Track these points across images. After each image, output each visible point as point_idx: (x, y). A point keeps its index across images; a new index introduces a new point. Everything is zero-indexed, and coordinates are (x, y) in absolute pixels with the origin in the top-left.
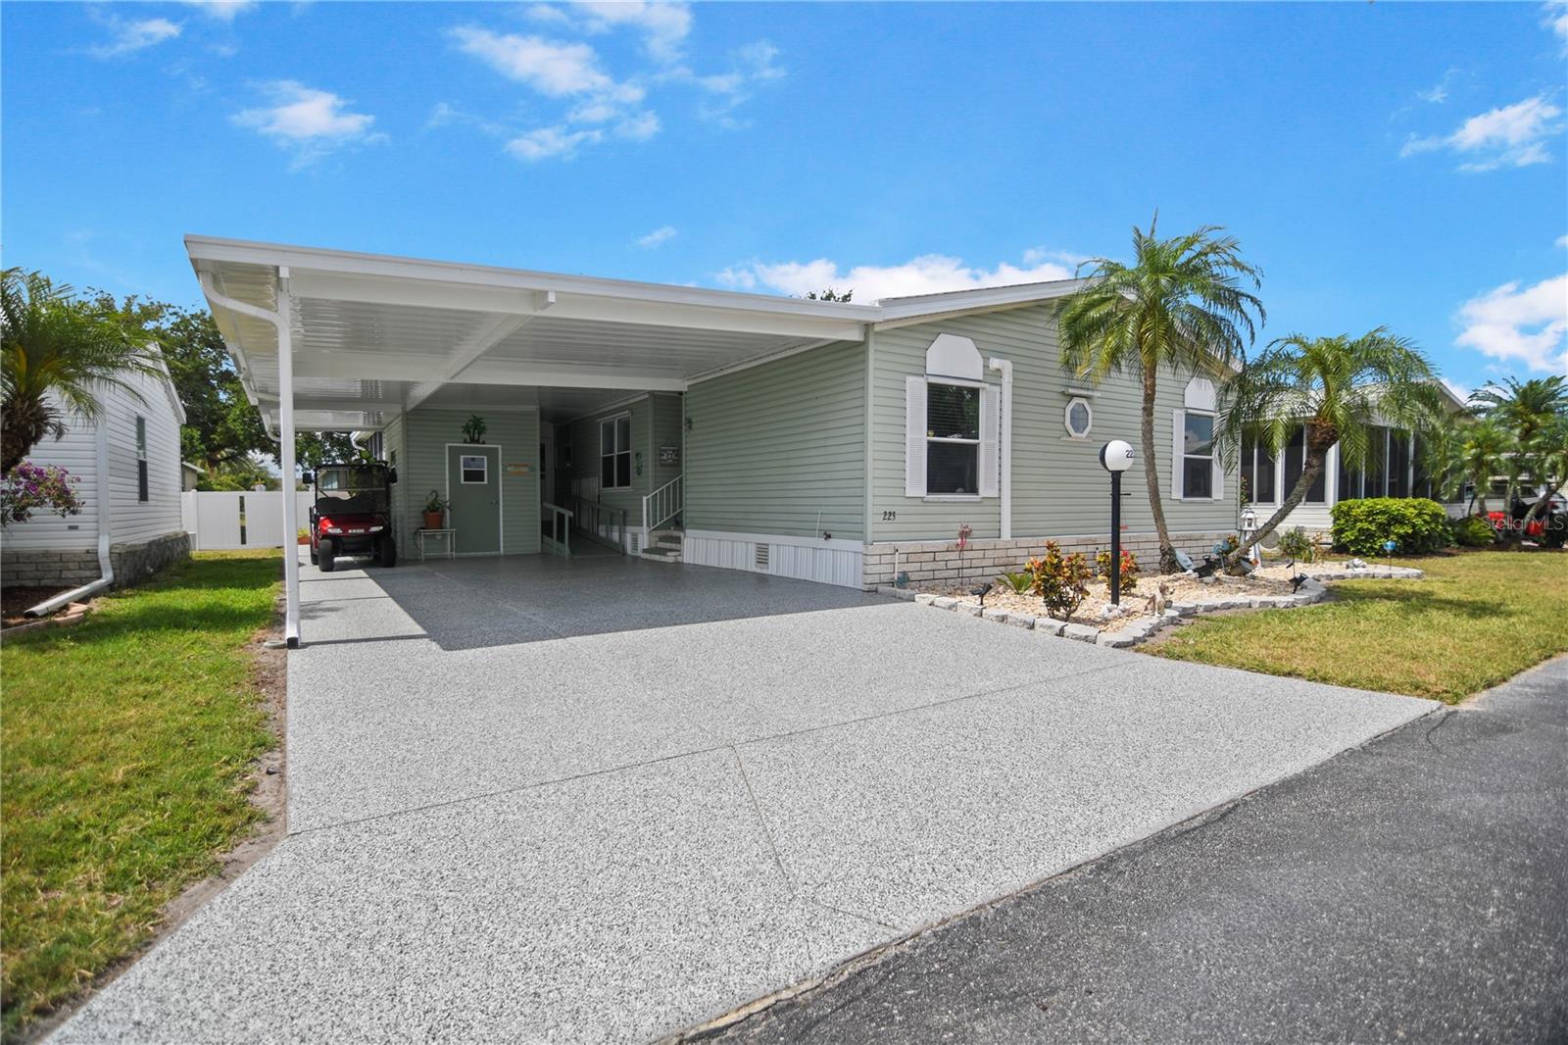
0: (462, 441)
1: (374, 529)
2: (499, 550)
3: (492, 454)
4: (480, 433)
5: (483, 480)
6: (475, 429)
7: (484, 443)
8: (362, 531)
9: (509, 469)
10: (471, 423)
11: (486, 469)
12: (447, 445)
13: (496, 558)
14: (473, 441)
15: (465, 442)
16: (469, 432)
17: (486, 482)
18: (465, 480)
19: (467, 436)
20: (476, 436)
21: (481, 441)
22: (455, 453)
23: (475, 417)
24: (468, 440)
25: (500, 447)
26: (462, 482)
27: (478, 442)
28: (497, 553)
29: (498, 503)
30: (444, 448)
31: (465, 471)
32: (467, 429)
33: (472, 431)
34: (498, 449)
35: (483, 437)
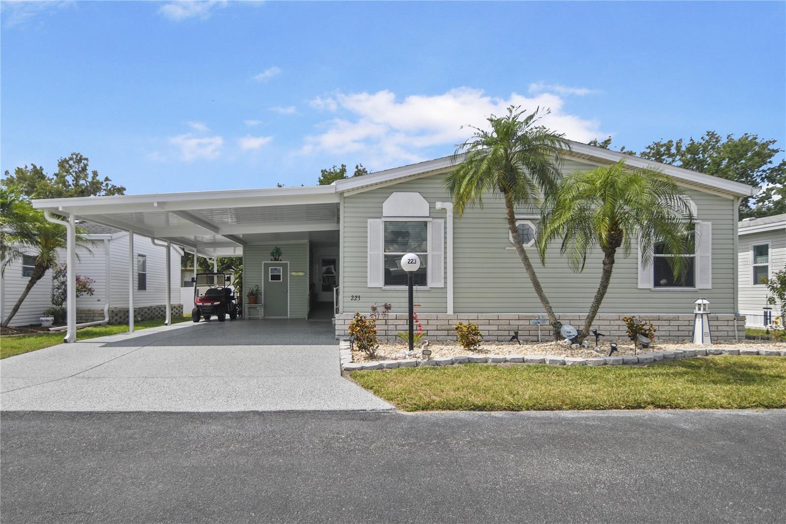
0: (270, 260)
1: (216, 303)
2: (287, 316)
3: (285, 266)
4: (279, 256)
5: (280, 280)
6: (277, 254)
7: (281, 261)
9: (293, 274)
10: (275, 251)
11: (281, 274)
12: (263, 262)
13: (287, 319)
14: (275, 260)
15: (272, 260)
16: (273, 256)
18: (271, 280)
19: (272, 258)
20: (277, 257)
22: (267, 266)
23: (276, 247)
24: (273, 260)
25: (289, 262)
26: (270, 281)
27: (278, 260)
28: (285, 317)
29: (287, 291)
30: (262, 264)
31: (271, 275)
32: (272, 254)
33: (275, 254)
34: (287, 263)
35: (280, 257)
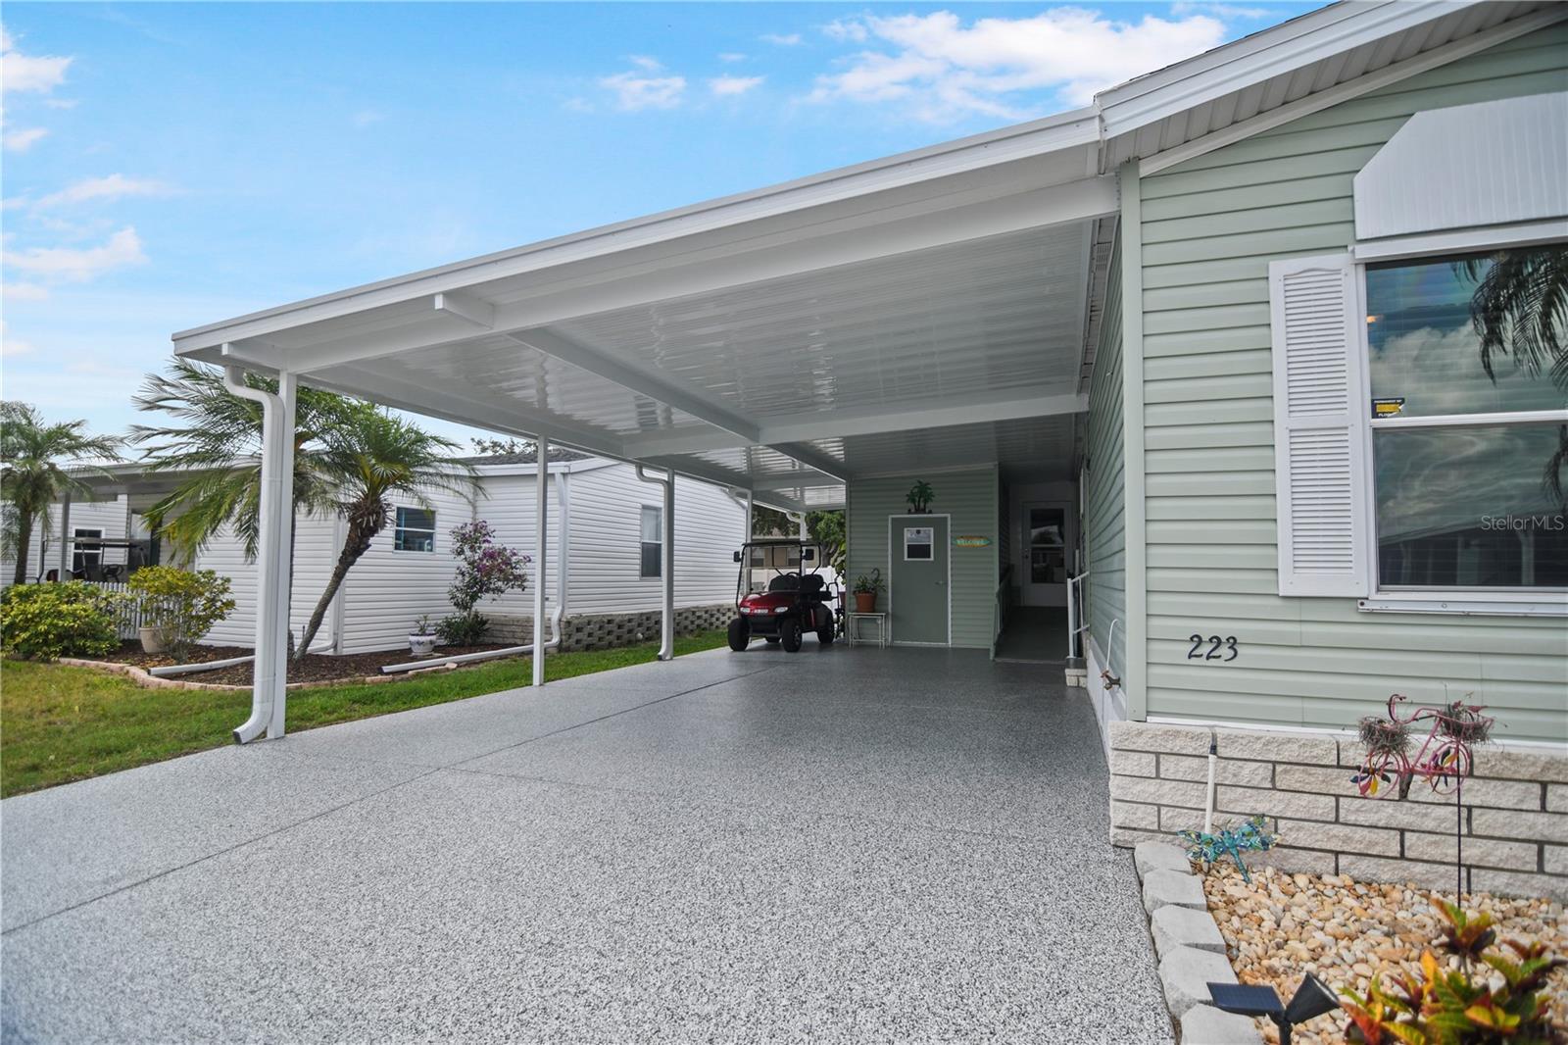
0: (907, 511)
1: (780, 610)
2: (947, 641)
3: (940, 525)
4: (926, 502)
5: (929, 557)
6: (921, 497)
7: (930, 512)
8: (766, 611)
9: (959, 542)
10: (916, 490)
11: (932, 543)
12: (890, 517)
13: (945, 651)
14: (918, 510)
15: (910, 512)
16: (913, 501)
17: (932, 559)
18: (909, 557)
19: (911, 506)
20: (922, 505)
21: (927, 510)
22: (899, 525)
23: (920, 482)
24: (913, 511)
25: (949, 515)
26: (906, 559)
27: (923, 511)
28: (942, 644)
29: (946, 584)
30: (887, 520)
31: (909, 546)
32: (911, 498)
33: (917, 499)
34: (946, 518)
35: (929, 505)
